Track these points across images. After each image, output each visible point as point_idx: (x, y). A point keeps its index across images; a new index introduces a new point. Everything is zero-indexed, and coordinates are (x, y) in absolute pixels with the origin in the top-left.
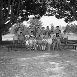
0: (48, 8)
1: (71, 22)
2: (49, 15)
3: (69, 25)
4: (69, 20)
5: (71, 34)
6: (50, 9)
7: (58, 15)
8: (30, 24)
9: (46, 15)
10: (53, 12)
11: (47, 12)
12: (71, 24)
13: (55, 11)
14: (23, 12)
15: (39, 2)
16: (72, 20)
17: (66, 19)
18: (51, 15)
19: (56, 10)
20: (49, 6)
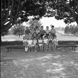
0: (48, 10)
1: (70, 23)
2: (49, 17)
3: (68, 26)
4: (68, 21)
5: (70, 34)
6: (50, 10)
7: (58, 16)
8: (30, 25)
9: (46, 16)
10: (53, 13)
11: (46, 13)
12: (71, 25)
13: (54, 12)
14: (23, 13)
15: (39, 3)
16: (72, 21)
17: (65, 20)
18: (51, 16)
19: (56, 11)
20: (49, 7)
